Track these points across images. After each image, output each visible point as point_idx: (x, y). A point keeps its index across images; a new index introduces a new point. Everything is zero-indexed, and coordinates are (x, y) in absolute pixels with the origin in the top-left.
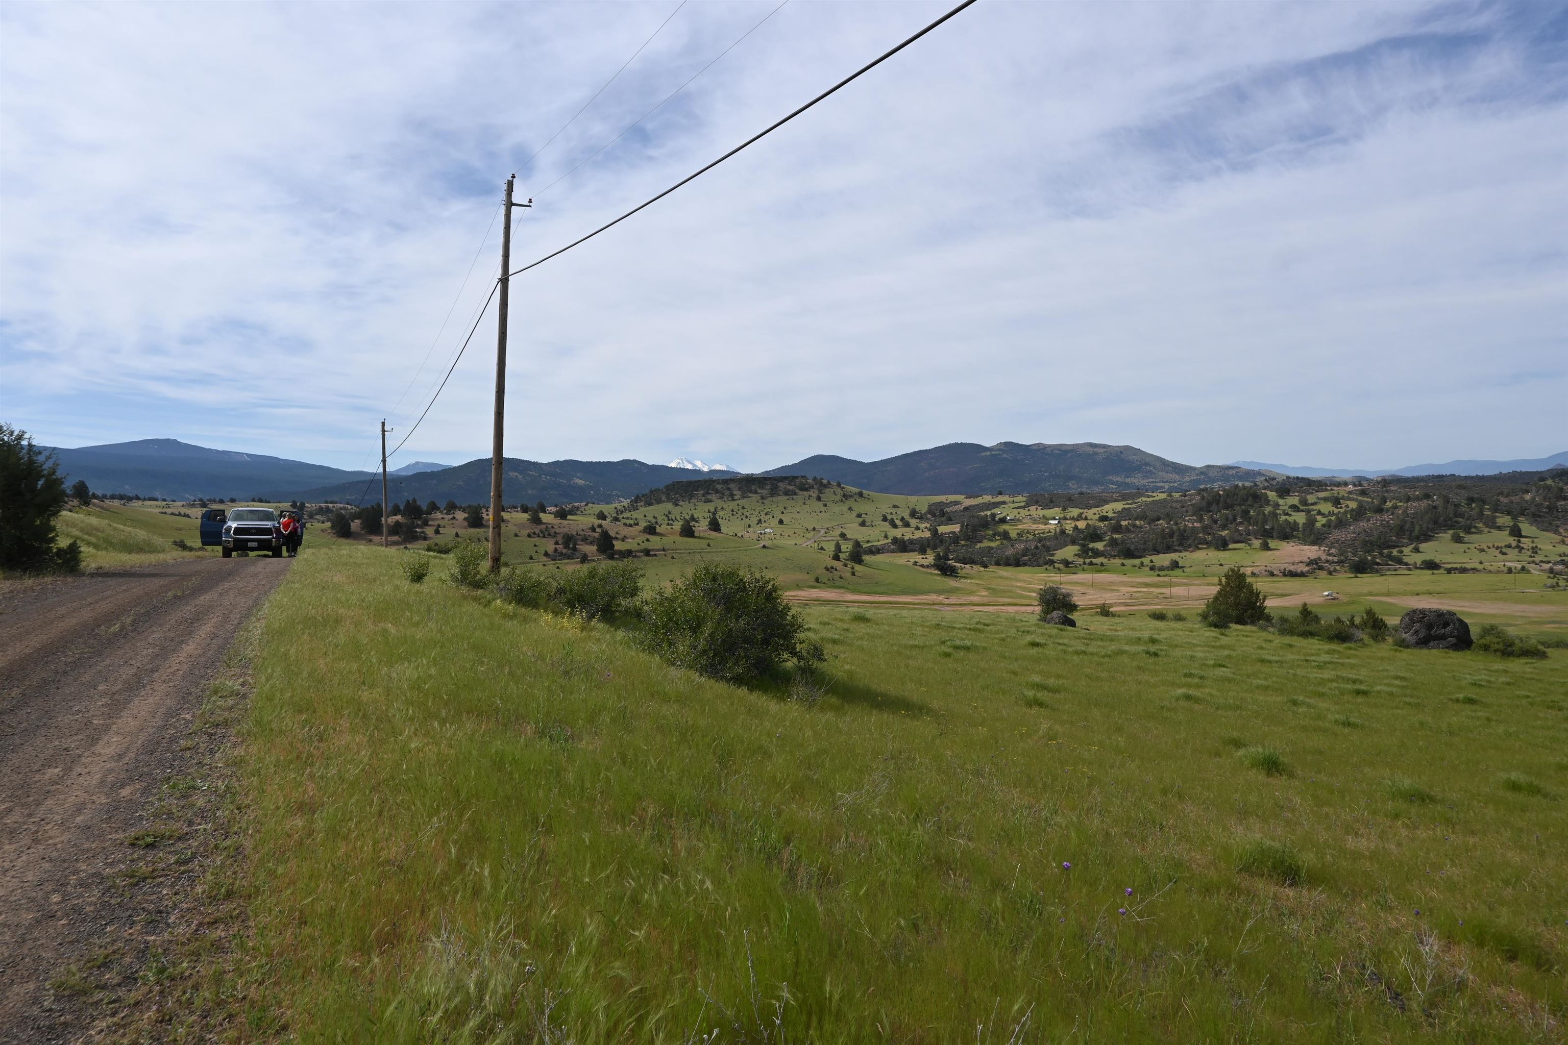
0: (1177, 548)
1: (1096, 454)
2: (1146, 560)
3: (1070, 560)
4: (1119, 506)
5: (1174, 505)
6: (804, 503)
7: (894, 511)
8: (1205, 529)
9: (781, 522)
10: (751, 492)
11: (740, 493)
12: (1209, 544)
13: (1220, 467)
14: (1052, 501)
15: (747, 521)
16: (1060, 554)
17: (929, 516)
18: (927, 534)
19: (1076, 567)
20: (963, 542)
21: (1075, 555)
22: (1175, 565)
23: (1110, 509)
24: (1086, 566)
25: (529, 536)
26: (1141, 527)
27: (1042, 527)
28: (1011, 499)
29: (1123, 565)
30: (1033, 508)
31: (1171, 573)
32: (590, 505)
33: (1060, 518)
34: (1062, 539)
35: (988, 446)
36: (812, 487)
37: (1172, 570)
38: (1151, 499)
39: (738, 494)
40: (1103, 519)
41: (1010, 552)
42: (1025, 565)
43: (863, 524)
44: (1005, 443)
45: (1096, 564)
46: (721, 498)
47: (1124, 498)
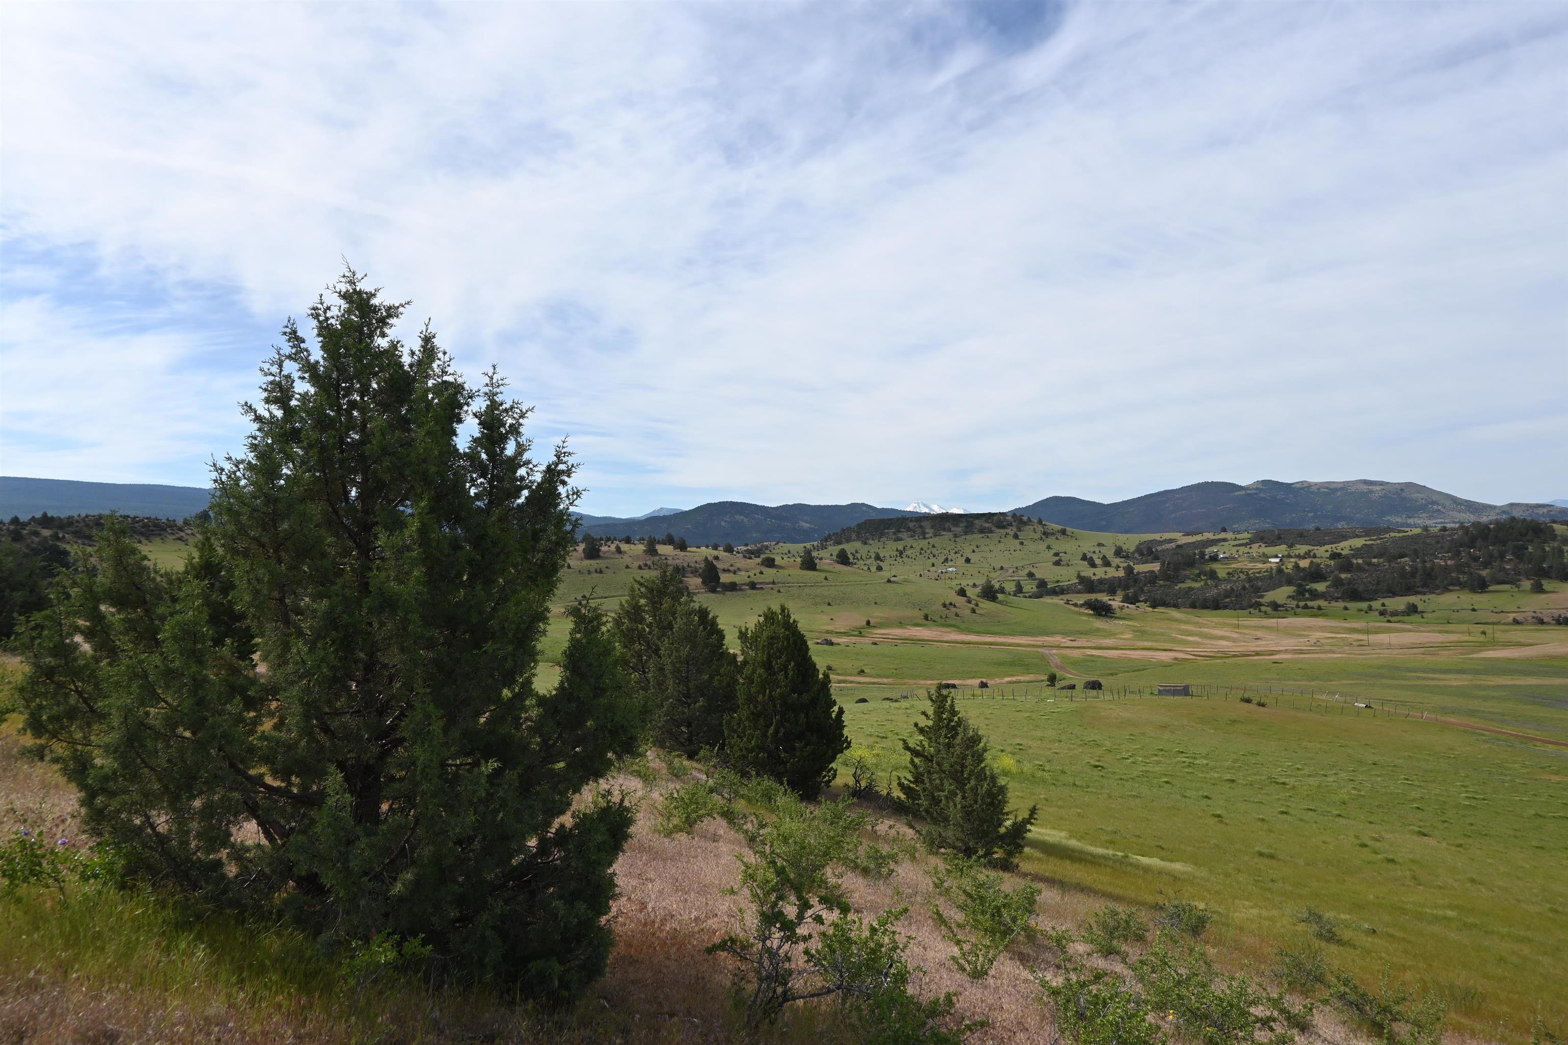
0: (1420, 589)
1: (1371, 492)
2: (1376, 604)
3: (1279, 602)
4: (1359, 543)
5: (1428, 541)
6: (999, 542)
7: (1097, 549)
8: (1459, 568)
9: (968, 561)
10: (944, 530)
11: (932, 531)
12: (1462, 586)
13: (1527, 505)
14: (1279, 538)
15: (933, 560)
16: (1271, 596)
17: (1136, 555)
18: (1121, 573)
19: (1287, 610)
20: (1161, 582)
21: (1289, 597)
22: (1412, 609)
23: (1345, 547)
24: (1300, 610)
25: (640, 568)
26: (1378, 565)
27: (1260, 565)
28: (1233, 536)
29: (1346, 608)
30: (1255, 546)
31: (1406, 618)
32: (781, 544)
33: (1283, 556)
34: (1278, 578)
35: (1243, 485)
36: (1010, 525)
37: (1408, 615)
38: (1401, 534)
39: (930, 532)
40: (1335, 556)
41: (1212, 593)
42: (1225, 607)
43: (1057, 563)
44: (1264, 482)
45: (1313, 608)
46: (912, 536)
47: (1367, 533)
